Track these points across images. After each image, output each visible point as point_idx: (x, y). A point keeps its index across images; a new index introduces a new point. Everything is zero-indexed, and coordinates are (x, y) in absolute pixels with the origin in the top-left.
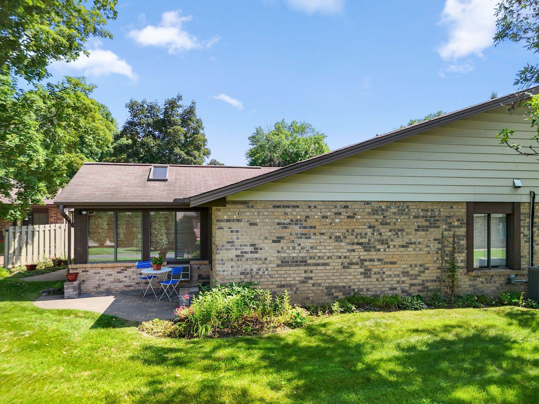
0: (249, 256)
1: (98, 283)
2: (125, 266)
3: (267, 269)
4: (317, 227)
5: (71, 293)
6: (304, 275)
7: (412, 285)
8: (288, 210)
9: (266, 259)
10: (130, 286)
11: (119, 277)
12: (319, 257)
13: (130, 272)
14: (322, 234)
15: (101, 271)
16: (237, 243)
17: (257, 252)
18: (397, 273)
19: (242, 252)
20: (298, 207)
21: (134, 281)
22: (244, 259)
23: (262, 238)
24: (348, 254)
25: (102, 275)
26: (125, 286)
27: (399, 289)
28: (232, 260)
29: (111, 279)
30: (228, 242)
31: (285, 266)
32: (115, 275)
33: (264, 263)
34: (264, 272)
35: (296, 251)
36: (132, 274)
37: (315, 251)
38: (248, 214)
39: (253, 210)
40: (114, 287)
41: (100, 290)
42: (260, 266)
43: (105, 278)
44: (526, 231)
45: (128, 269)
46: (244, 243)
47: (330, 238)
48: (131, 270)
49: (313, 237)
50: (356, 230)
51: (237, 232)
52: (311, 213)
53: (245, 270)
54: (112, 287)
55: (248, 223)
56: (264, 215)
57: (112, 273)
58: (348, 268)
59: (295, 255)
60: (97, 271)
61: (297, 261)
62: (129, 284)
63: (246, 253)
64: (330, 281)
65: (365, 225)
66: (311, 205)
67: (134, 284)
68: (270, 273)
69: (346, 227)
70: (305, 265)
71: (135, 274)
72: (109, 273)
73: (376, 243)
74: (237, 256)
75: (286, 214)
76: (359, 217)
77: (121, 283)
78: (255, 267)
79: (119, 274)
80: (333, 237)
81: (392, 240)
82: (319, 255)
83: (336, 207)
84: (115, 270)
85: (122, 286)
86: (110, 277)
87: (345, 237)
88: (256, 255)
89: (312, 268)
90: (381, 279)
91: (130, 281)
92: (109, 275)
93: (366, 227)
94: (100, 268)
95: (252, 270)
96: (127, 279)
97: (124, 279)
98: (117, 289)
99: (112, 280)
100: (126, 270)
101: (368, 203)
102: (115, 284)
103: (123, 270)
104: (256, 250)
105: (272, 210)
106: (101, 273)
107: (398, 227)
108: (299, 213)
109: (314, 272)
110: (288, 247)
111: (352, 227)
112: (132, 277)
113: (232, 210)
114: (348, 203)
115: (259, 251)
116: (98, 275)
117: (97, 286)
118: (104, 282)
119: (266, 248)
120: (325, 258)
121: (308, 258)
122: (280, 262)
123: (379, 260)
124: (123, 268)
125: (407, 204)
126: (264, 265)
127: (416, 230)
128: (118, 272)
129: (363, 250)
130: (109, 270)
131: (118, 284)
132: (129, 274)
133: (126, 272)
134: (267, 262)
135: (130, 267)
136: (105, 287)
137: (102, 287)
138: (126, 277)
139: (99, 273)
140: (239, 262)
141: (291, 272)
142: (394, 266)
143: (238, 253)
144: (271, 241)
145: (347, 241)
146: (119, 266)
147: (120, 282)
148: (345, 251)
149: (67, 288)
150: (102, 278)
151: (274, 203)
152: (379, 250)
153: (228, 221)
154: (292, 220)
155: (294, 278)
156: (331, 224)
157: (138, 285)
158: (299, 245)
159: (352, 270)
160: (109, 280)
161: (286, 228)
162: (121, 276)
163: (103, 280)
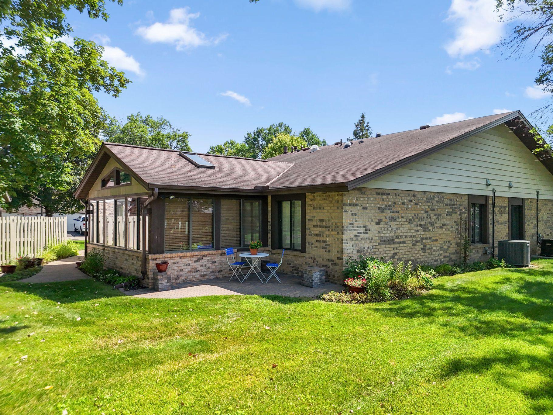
0: (362, 236)
1: (176, 273)
2: (202, 254)
3: (373, 248)
4: (400, 212)
5: (165, 284)
6: (393, 252)
7: (445, 257)
8: (385, 197)
9: (372, 239)
10: (206, 275)
11: (196, 267)
12: (401, 236)
13: (205, 261)
14: (402, 217)
15: (179, 260)
16: (356, 224)
17: (367, 233)
18: (438, 248)
19: (358, 233)
20: (389, 194)
21: (209, 270)
22: (359, 239)
23: (370, 220)
24: (414, 234)
25: (180, 265)
26: (202, 276)
27: (439, 260)
28: (352, 239)
29: (188, 269)
30: (350, 224)
31: (383, 245)
32: (192, 264)
33: (371, 242)
34: (371, 250)
35: (389, 232)
36: (207, 263)
37: (399, 231)
38: (362, 199)
39: (365, 196)
40: (191, 277)
41: (179, 281)
42: (369, 245)
43: (183, 268)
44: (491, 217)
45: (204, 258)
46: (360, 225)
47: (406, 221)
48: (206, 258)
49: (398, 220)
50: (419, 214)
51: (356, 215)
52: (396, 200)
53: (360, 248)
54: (189, 277)
55: (362, 208)
56: (371, 201)
57: (190, 262)
58: (415, 245)
59: (388, 235)
60: (175, 261)
61: (389, 240)
62: (205, 273)
63: (361, 233)
64: (406, 256)
65: (423, 210)
66: (397, 193)
67: (209, 273)
68: (375, 250)
69: (414, 212)
70: (393, 243)
71: (210, 263)
72: (187, 262)
73: (429, 225)
74: (356, 236)
75: (383, 200)
76: (420, 204)
77: (198, 273)
78: (366, 245)
79: (196, 263)
80: (408, 220)
81: (436, 223)
82: (401, 234)
83: (409, 196)
84: (192, 259)
85: (198, 276)
86: (188, 267)
87: (414, 220)
88: (367, 235)
89: (397, 245)
90: (430, 253)
91: (206, 270)
92: (187, 265)
93: (424, 212)
94: (178, 258)
95: (364, 247)
96: (202, 268)
97: (200, 269)
98: (194, 279)
99: (190, 270)
100: (202, 259)
101: (424, 193)
102: (192, 274)
103: (200, 259)
104: (367, 231)
105: (375, 196)
106: (180, 263)
107: (438, 212)
108: (390, 200)
109: (398, 248)
110: (384, 228)
111: (417, 212)
112: (207, 266)
113: (352, 195)
114: (415, 193)
115: (368, 232)
116: (177, 265)
117: (175, 277)
118: (182, 273)
119: (372, 230)
120: (404, 237)
121: (395, 237)
122: (379, 241)
123: (430, 238)
124: (199, 257)
125: (443, 194)
126: (371, 244)
127: (447, 215)
128: (195, 262)
129: (422, 230)
130: (187, 259)
131: (194, 274)
132: (205, 263)
133: (203, 261)
134: (373, 241)
135: (205, 256)
136: (183, 278)
137: (180, 278)
138: (202, 266)
139: (178, 263)
140: (357, 242)
141: (386, 249)
142: (436, 243)
143: (356, 233)
144: (375, 223)
145: (415, 223)
146: (197, 254)
147: (197, 271)
148: (414, 231)
149: (162, 279)
150: (180, 268)
151: (377, 190)
152: (430, 230)
153: (350, 205)
154: (386, 206)
155: (388, 254)
156: (407, 209)
157: (212, 274)
158: (390, 226)
159: (417, 247)
160: (187, 270)
161: (383, 212)
162: (197, 265)
163: (181, 270)
